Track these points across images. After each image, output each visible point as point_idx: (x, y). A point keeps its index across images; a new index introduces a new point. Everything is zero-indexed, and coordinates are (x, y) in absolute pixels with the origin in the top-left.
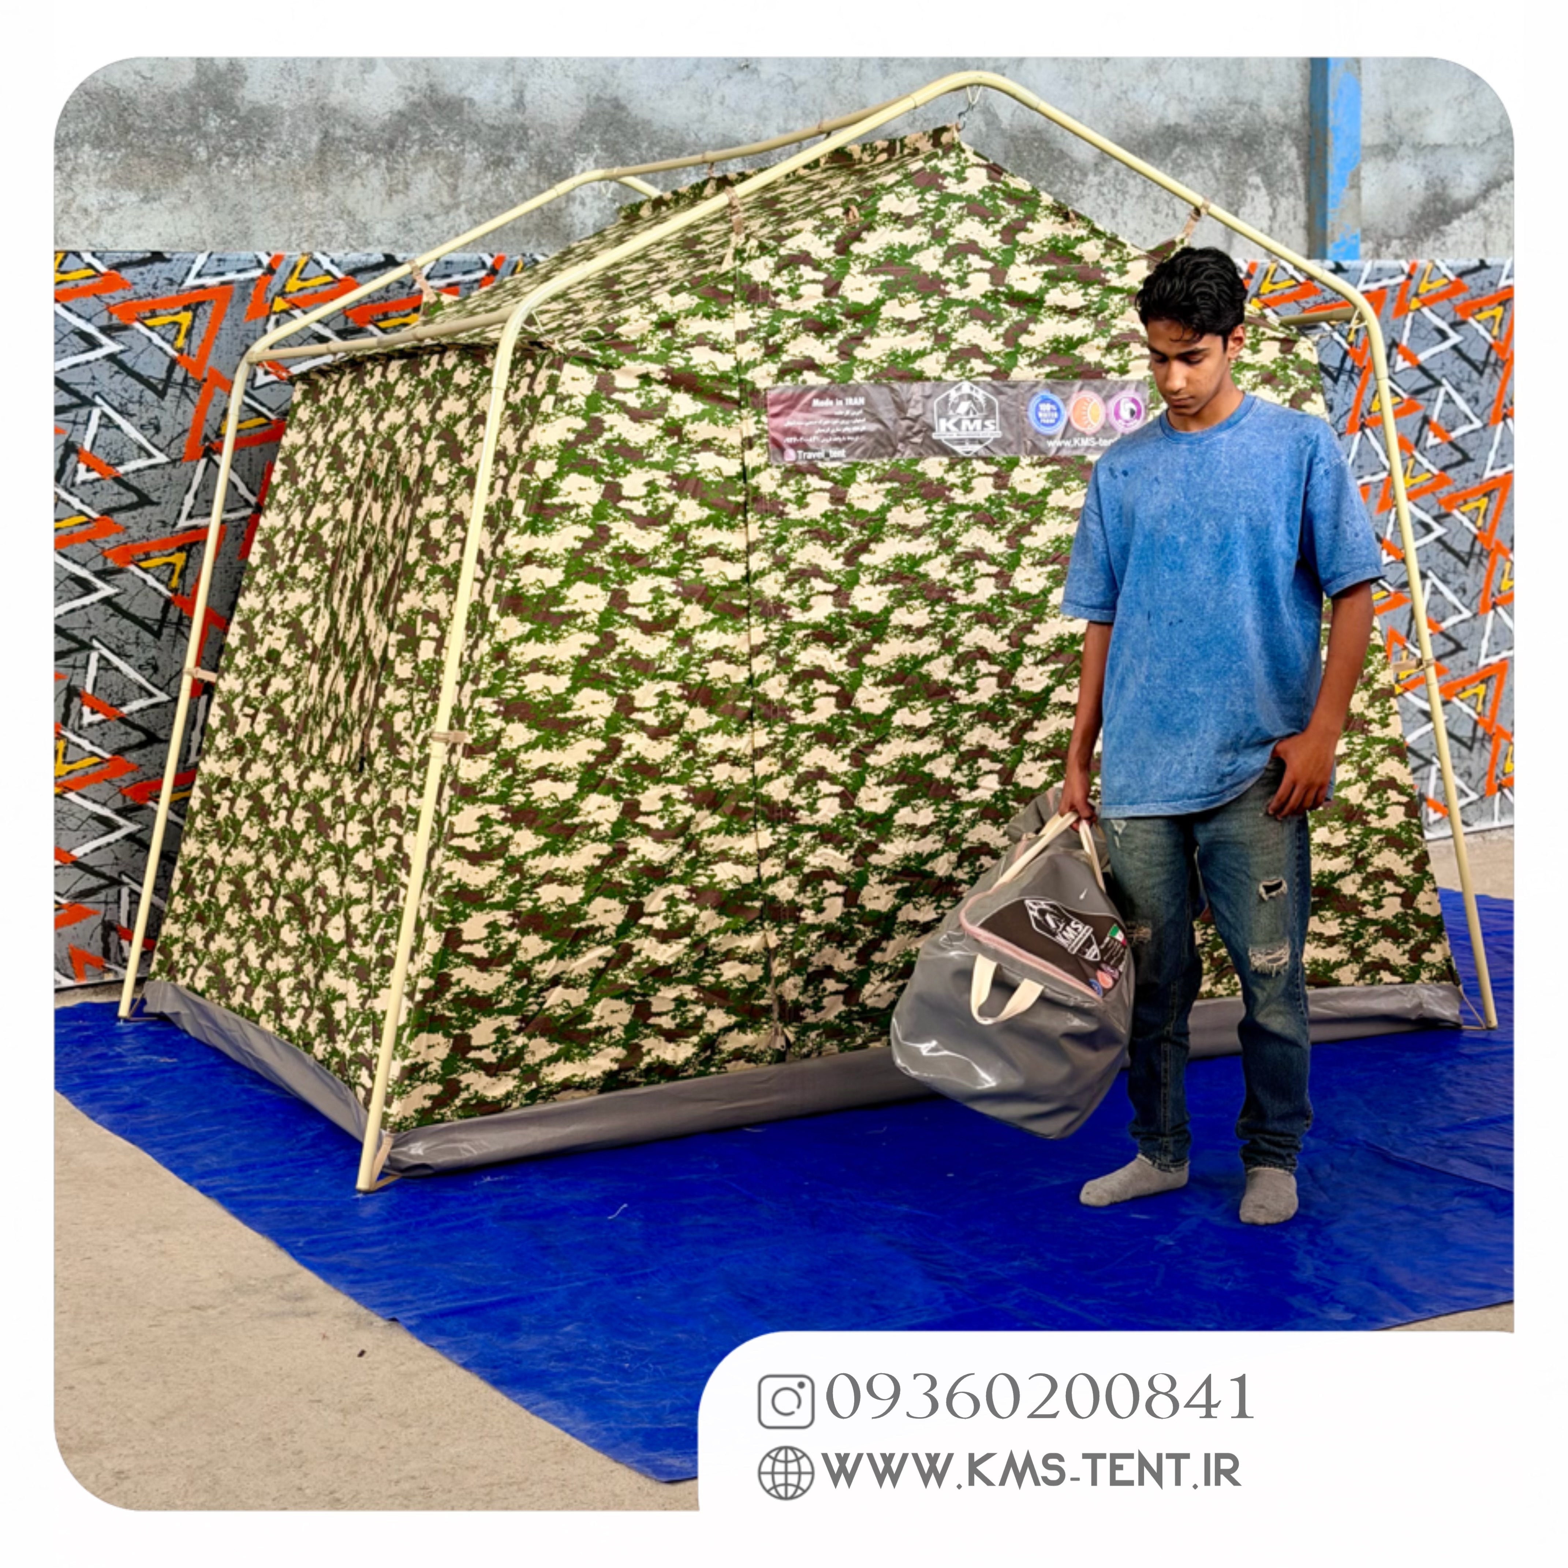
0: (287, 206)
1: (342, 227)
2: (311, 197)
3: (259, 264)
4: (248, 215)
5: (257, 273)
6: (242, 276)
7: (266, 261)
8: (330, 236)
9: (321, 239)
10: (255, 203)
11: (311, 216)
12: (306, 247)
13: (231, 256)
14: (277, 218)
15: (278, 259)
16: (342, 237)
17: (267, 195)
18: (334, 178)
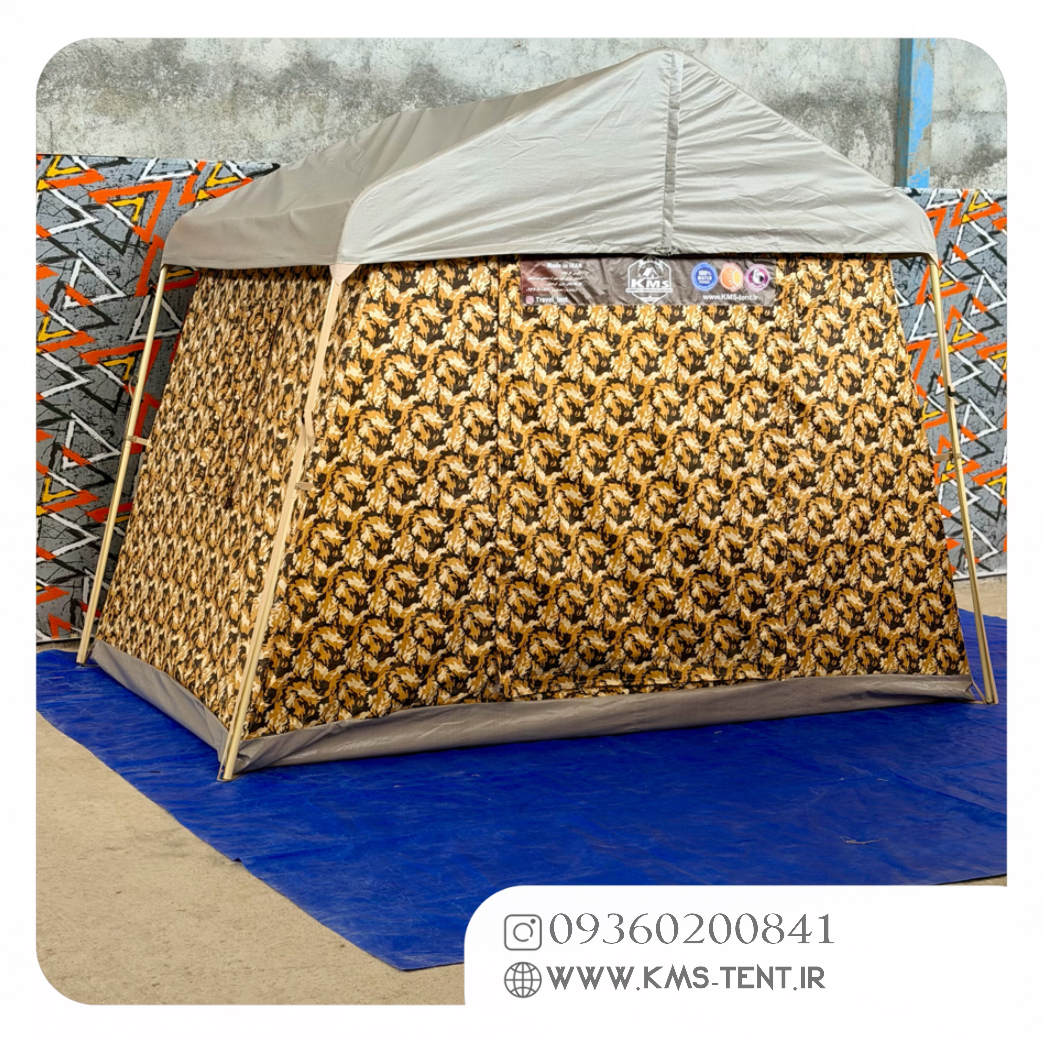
0: (210, 130)
1: (245, 144)
2: (226, 124)
3: (190, 167)
4: (183, 135)
5: (189, 173)
6: (179, 175)
7: (194, 165)
8: (238, 151)
9: (231, 152)
10: (189, 127)
11: (225, 137)
12: (221, 157)
13: (171, 161)
14: (203, 137)
15: (203, 164)
16: (245, 151)
17: (197, 122)
18: (241, 112)
